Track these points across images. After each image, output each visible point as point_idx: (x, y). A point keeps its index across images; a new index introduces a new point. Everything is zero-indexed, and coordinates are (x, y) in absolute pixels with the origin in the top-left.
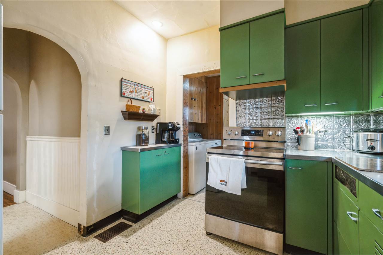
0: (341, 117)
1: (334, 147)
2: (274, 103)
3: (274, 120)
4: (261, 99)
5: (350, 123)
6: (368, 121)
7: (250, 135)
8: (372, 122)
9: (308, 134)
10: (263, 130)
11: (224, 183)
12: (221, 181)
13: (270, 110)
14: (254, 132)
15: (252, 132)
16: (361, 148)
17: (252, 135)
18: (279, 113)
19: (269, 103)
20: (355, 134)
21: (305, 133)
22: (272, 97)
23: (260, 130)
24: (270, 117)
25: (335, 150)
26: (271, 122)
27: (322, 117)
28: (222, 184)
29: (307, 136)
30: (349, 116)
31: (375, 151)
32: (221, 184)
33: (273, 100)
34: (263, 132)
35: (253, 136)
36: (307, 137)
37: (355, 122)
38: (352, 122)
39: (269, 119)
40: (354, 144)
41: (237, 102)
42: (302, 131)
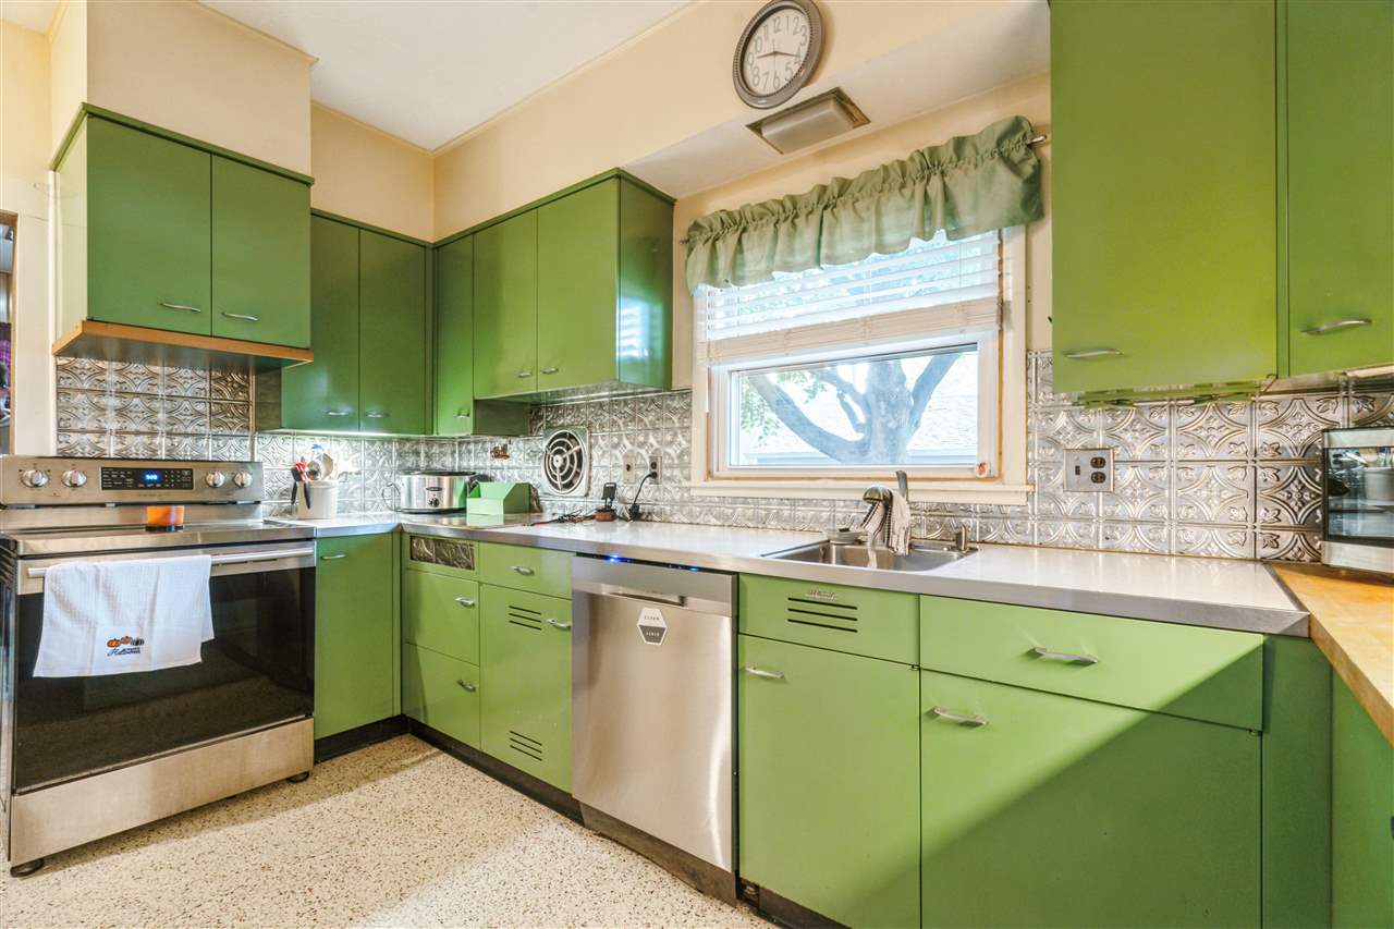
0: (378, 443)
1: (363, 508)
2: (218, 391)
3: (217, 440)
4: (172, 370)
5: (391, 457)
6: (417, 453)
7: (142, 486)
8: (423, 455)
9: (327, 480)
10: (191, 470)
11: (129, 646)
12: (113, 643)
13: (200, 407)
14: (155, 477)
15: (148, 477)
16: (415, 506)
17: (149, 485)
18: (235, 421)
19: (200, 386)
20: (405, 478)
21: (319, 477)
22: (211, 371)
23: (181, 470)
24: (202, 428)
25: (368, 513)
26: (208, 444)
27: (344, 443)
28: (120, 653)
29: (324, 484)
30: (390, 441)
31: (439, 507)
32: (114, 652)
33: (217, 380)
34: (191, 475)
35: (154, 488)
36: (327, 487)
37: (400, 455)
38: (394, 454)
39: (199, 436)
40: (404, 498)
41: (59, 362)
42: (314, 474)
